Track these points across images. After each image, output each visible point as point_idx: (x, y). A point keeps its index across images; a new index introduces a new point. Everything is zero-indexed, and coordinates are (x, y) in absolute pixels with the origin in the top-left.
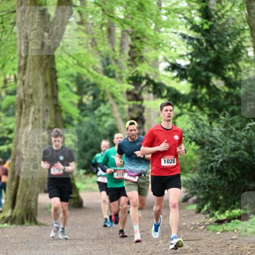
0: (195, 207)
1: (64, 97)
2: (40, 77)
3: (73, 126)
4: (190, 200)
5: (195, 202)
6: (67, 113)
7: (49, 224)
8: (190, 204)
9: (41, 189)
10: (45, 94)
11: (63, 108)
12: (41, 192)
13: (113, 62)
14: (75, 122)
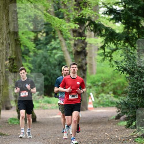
0: (125, 123)
1: (23, 34)
2: (4, 18)
3: (29, 57)
4: (122, 118)
5: (126, 119)
6: (25, 46)
7: (8, 134)
8: (121, 121)
9: (3, 106)
10: (8, 31)
11: (22, 42)
12: (3, 109)
13: (63, 7)
14: (31, 54)
